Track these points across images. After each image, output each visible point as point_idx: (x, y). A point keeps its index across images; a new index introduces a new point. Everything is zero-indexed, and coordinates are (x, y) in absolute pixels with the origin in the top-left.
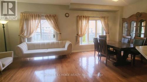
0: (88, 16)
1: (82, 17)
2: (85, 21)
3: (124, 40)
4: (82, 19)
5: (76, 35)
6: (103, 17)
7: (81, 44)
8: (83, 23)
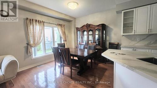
0: (42, 21)
1: (34, 21)
2: (39, 27)
3: (80, 47)
4: (34, 24)
5: (27, 45)
6: (59, 25)
7: (35, 56)
8: (36, 29)
